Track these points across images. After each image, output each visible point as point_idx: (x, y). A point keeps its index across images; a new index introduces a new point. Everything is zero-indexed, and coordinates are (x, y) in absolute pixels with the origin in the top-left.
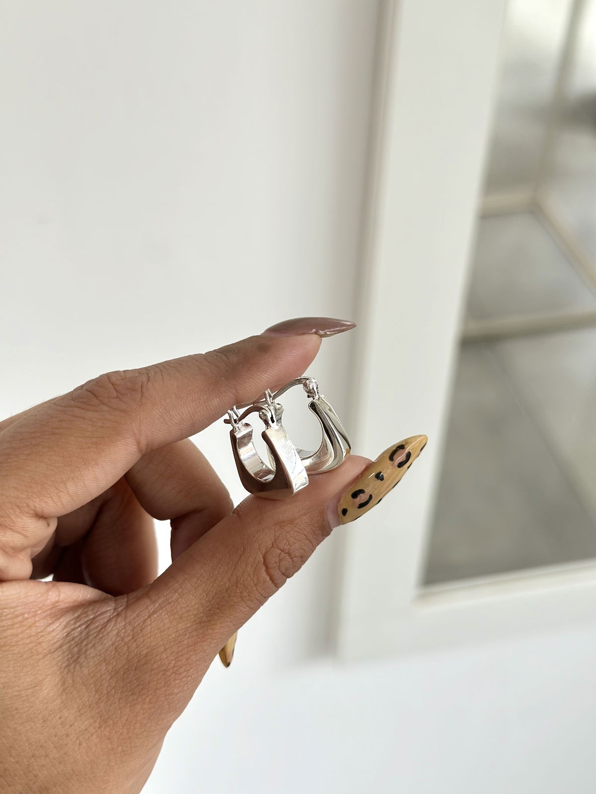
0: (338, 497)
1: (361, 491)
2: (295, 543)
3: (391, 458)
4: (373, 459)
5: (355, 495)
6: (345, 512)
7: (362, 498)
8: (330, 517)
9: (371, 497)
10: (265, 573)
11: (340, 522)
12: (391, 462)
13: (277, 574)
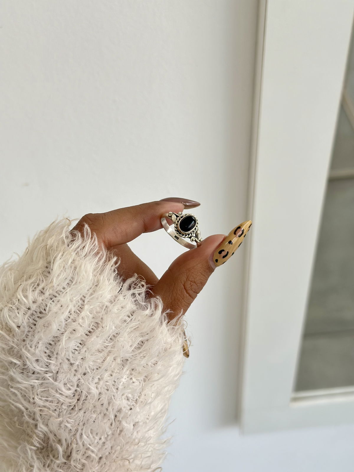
0: (213, 254)
1: (223, 250)
2: (197, 277)
3: (235, 233)
4: (227, 234)
5: (220, 252)
6: (217, 261)
7: (224, 254)
8: (211, 264)
9: (228, 252)
10: (186, 293)
11: (216, 266)
12: (235, 235)
13: (191, 292)
